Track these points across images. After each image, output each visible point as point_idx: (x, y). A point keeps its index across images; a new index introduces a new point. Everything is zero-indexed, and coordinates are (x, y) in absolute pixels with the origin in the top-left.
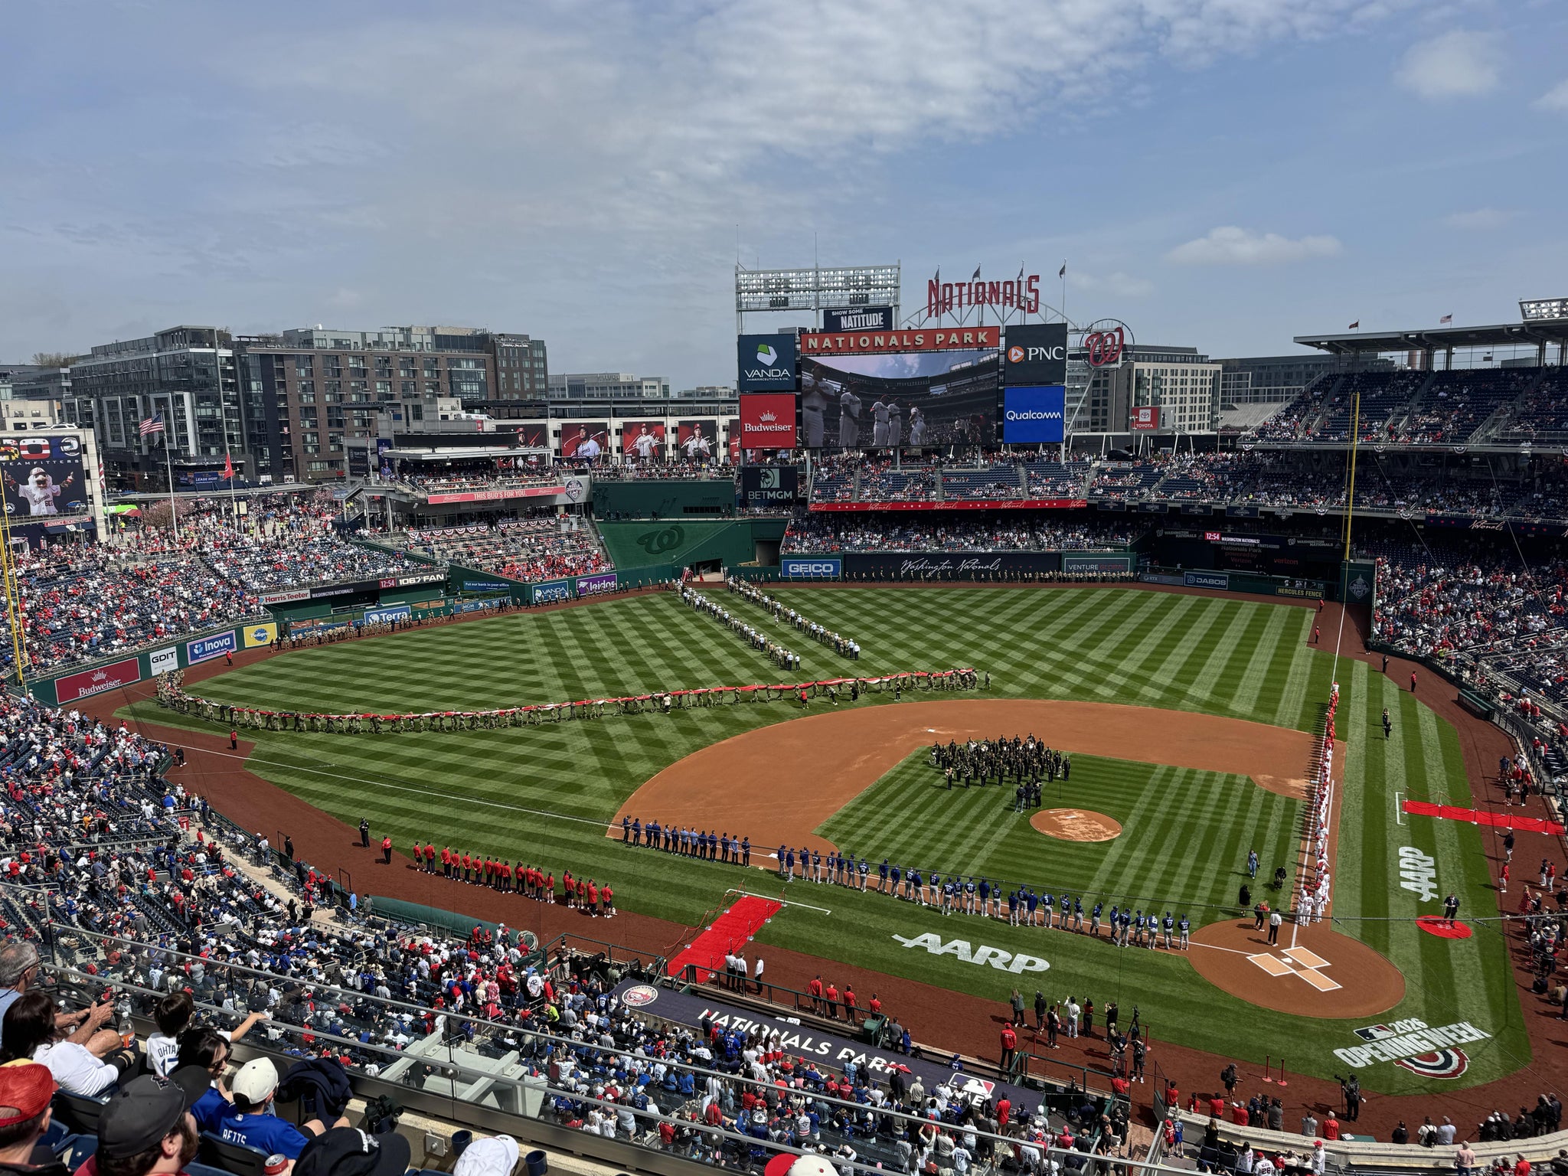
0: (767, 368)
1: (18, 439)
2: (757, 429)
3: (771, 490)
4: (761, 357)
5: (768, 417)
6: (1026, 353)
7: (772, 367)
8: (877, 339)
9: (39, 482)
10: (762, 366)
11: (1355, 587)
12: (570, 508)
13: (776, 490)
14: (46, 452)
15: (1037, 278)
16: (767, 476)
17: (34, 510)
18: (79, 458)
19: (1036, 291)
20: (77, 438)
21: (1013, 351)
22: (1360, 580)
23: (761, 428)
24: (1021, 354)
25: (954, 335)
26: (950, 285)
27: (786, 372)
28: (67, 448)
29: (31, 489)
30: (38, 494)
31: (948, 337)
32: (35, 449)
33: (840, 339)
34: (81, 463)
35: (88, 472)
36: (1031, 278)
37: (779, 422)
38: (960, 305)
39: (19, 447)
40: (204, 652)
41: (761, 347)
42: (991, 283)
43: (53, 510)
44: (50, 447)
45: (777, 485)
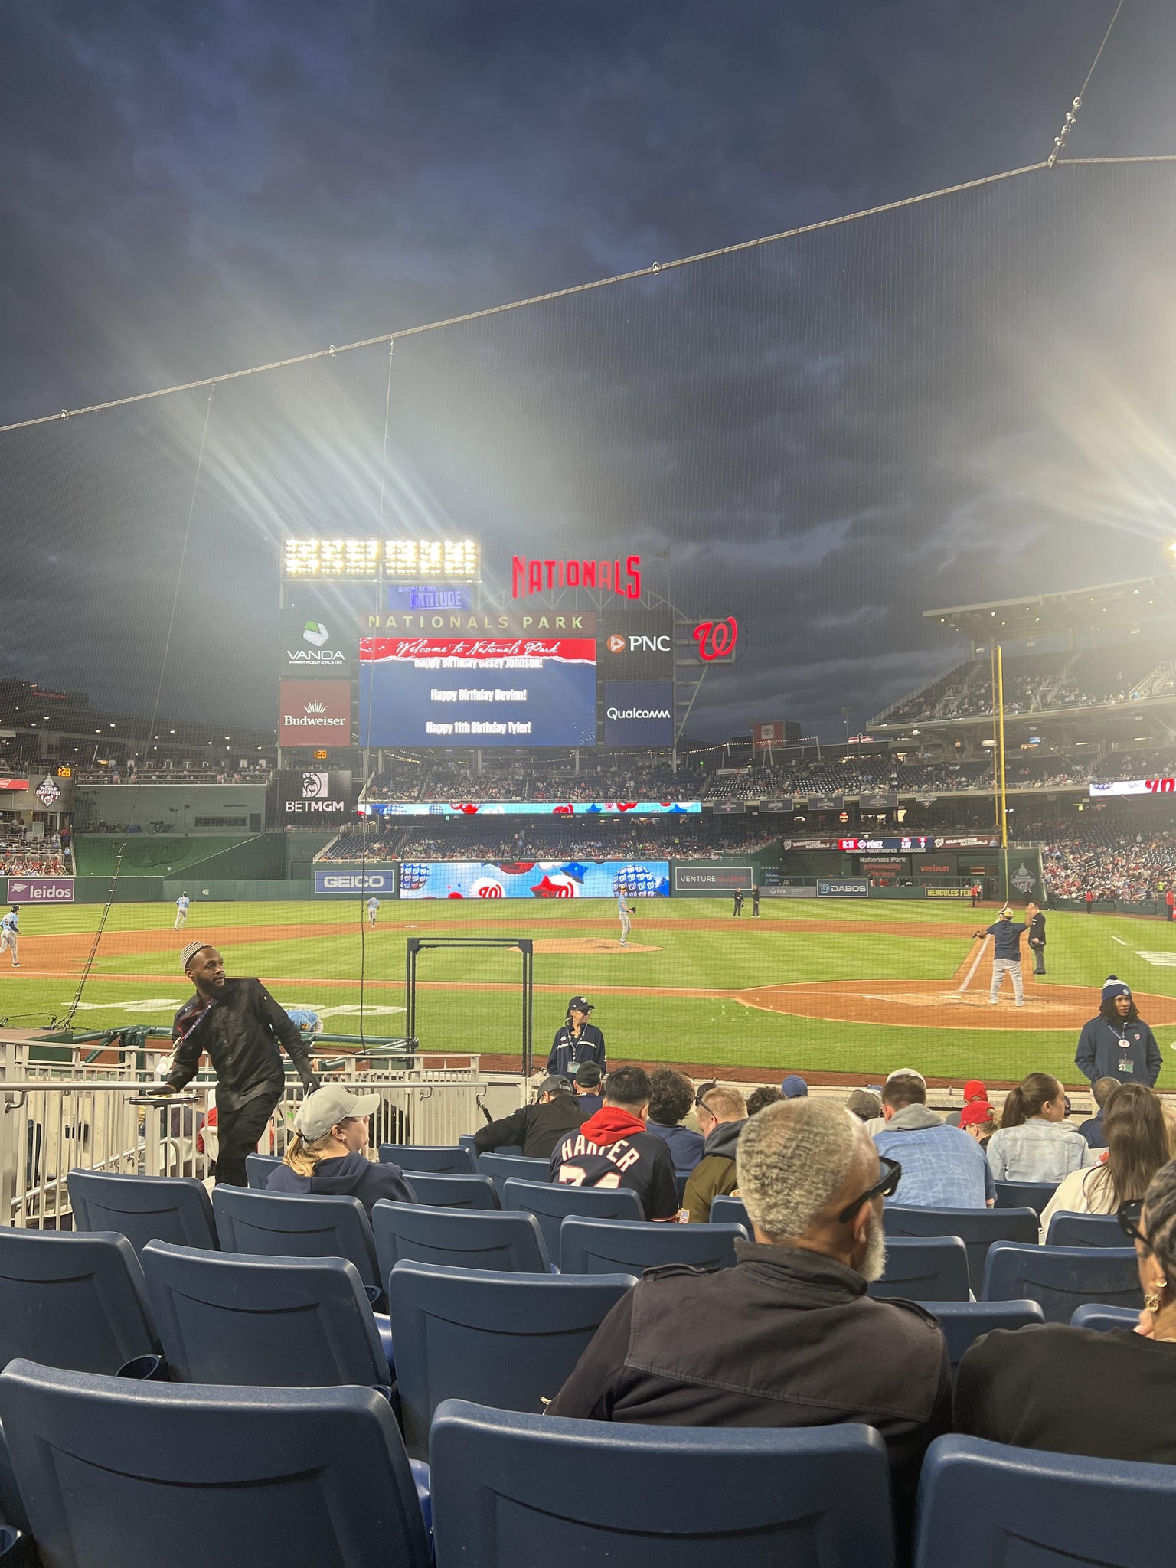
0: (316, 649)
2: (300, 722)
3: (317, 800)
4: (309, 636)
5: (316, 708)
6: (628, 642)
7: (322, 648)
8: (452, 619)
10: (308, 646)
11: (1016, 880)
12: (38, 816)
13: (324, 800)
15: (636, 560)
16: (312, 782)
19: (636, 575)
21: (613, 639)
22: (1023, 870)
23: (305, 721)
24: (621, 643)
25: (544, 619)
26: (538, 563)
27: (339, 654)
31: (537, 621)
33: (408, 618)
36: (630, 560)
37: (329, 714)
38: (550, 585)
41: (310, 624)
42: (586, 564)
45: (324, 793)
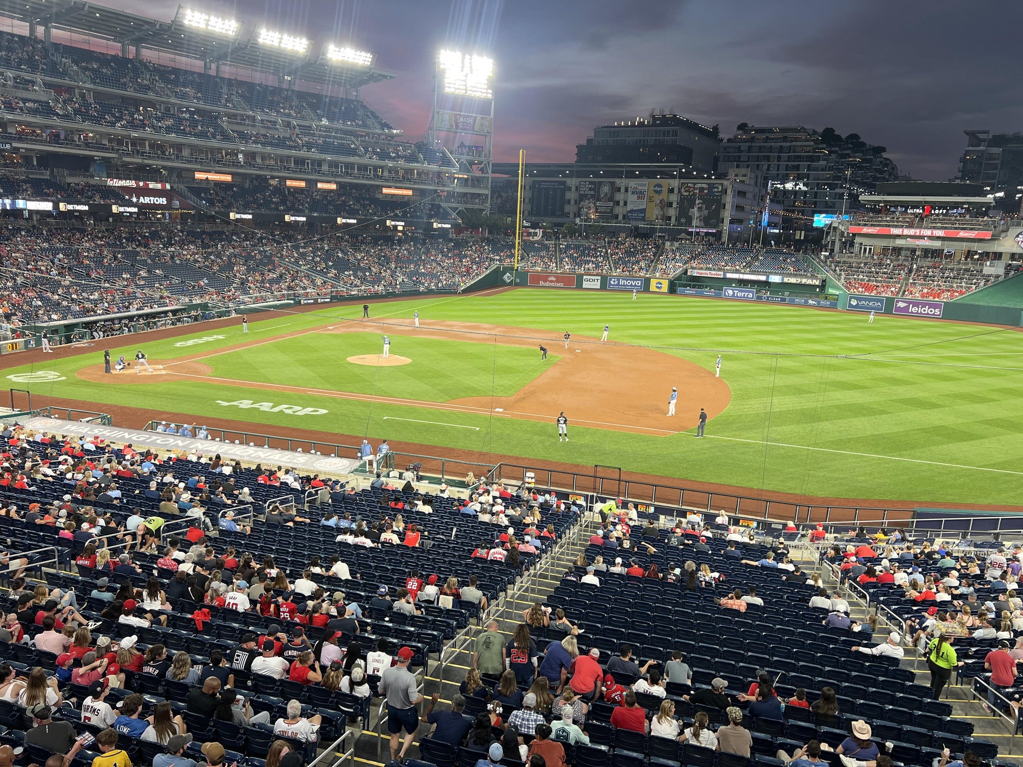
1: (695, 184)
9: (699, 208)
14: (706, 191)
17: (694, 223)
18: (721, 196)
20: (722, 184)
28: (716, 190)
29: (695, 212)
30: (697, 214)
32: (702, 189)
34: (721, 198)
35: (724, 205)
39: (695, 189)
40: (618, 284)
43: (702, 224)
44: (708, 189)
